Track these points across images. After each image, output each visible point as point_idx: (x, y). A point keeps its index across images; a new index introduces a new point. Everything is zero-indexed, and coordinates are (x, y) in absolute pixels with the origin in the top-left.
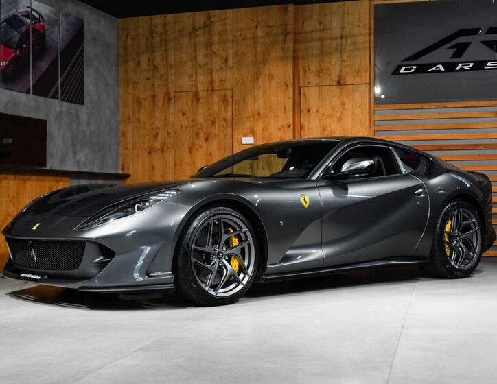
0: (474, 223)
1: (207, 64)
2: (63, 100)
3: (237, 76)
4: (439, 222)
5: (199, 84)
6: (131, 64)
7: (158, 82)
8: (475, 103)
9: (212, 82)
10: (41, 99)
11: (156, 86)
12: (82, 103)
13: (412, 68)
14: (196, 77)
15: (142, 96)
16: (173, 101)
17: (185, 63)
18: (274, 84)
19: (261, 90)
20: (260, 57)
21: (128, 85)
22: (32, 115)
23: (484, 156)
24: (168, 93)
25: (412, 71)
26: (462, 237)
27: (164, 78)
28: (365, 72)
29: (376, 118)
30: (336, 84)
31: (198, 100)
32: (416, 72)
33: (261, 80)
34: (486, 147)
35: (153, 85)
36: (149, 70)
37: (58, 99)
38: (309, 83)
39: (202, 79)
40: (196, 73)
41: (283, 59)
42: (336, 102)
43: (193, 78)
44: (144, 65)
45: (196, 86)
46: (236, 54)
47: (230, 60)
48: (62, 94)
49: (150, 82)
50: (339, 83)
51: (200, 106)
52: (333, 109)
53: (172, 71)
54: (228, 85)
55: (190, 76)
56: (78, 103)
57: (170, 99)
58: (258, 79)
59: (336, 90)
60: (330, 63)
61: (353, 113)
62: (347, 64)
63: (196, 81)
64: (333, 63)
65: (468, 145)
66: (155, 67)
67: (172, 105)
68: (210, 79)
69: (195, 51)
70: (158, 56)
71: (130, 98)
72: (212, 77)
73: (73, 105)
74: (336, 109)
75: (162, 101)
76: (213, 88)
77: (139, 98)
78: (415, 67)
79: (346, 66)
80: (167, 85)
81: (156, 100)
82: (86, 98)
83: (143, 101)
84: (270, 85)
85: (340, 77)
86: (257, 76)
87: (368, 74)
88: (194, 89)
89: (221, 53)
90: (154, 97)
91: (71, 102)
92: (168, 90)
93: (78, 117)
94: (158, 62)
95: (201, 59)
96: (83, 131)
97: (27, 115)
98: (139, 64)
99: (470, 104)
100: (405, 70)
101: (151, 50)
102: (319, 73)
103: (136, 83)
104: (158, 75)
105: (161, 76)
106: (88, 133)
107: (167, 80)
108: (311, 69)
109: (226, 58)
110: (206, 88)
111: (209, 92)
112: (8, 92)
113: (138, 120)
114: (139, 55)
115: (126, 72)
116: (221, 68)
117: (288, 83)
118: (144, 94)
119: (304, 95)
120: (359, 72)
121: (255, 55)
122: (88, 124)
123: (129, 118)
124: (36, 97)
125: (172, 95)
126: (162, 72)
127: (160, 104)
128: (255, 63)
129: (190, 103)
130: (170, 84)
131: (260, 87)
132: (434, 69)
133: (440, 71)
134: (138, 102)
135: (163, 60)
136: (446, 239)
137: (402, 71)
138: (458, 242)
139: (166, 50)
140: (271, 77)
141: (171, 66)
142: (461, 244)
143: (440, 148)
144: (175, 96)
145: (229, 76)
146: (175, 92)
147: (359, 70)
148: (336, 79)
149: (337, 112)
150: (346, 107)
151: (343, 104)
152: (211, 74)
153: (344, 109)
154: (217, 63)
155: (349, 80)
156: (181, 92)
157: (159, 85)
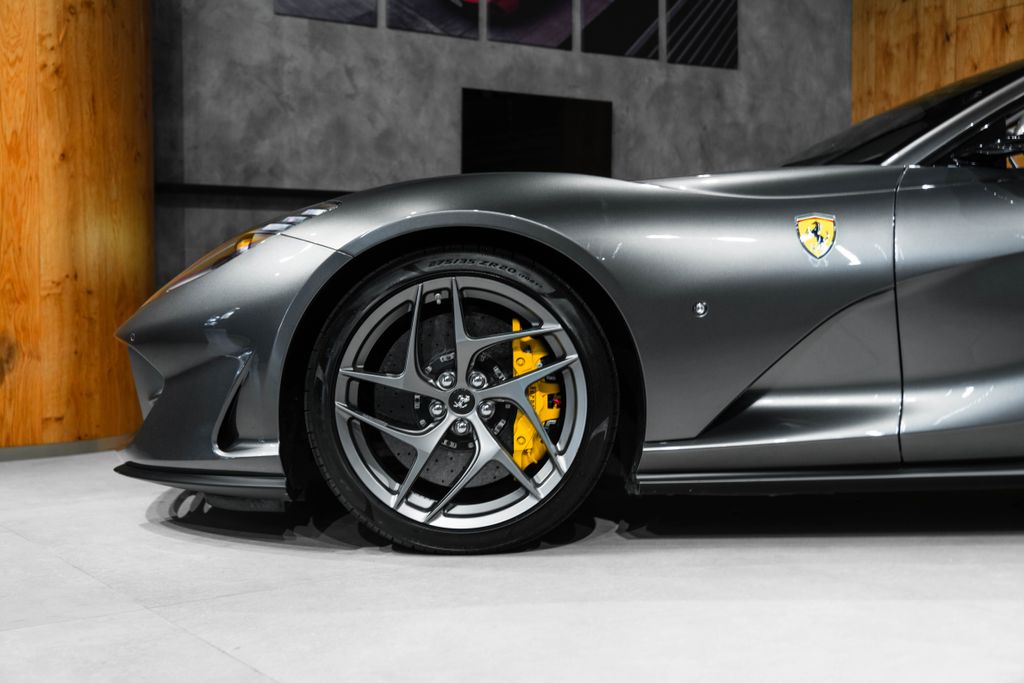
2: (672, 60)
10: (607, 61)
11: (922, 12)
12: (733, 64)
15: (893, 41)
16: (953, 40)
21: (868, 20)
22: (579, 94)
24: (943, 26)
31: (1006, 28)
35: (916, 12)
37: (656, 57)
48: (670, 46)
49: (909, 5)
51: (1011, 42)
56: (720, 65)
57: (948, 38)
67: (952, 50)
71: (872, 47)
73: (706, 72)
75: (930, 44)
77: (887, 45)
80: (943, 6)
81: (921, 44)
82: (747, 56)
83: (895, 51)
88: (998, 6)
90: (916, 39)
91: (696, 63)
92: (944, 17)
93: (719, 95)
96: (736, 124)
97: (567, 94)
103: (883, 13)
106: (751, 128)
112: (509, 48)
113: (886, 96)
118: (896, 35)
122: (753, 110)
123: (869, 93)
124: (591, 56)
125: (952, 28)
127: (927, 52)
129: (988, 40)
130: (949, 3)
134: (886, 55)
144: (958, 28)
146: (958, 19)
156: (972, 16)
157: (926, 10)
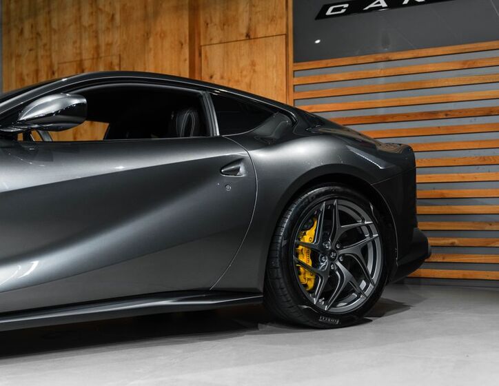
0: (367, 226)
1: (92, 25)
3: (125, 37)
4: (285, 225)
5: (84, 52)
6: (14, 33)
7: (41, 52)
8: (431, 51)
9: (97, 48)
11: (39, 57)
13: (342, 8)
14: (81, 43)
15: (25, 72)
16: (56, 75)
17: (70, 25)
18: (167, 43)
19: (152, 52)
20: (150, 9)
21: (11, 59)
23: (447, 128)
24: (51, 66)
25: (343, 11)
26: (341, 252)
27: (47, 47)
28: (281, 18)
29: (296, 81)
30: (244, 38)
31: (82, 71)
32: (348, 11)
33: (151, 40)
34: (448, 115)
35: (36, 57)
36: (32, 39)
38: (211, 39)
39: (87, 44)
40: (81, 38)
41: (177, 8)
42: (245, 62)
43: (78, 45)
44: (27, 33)
45: (81, 54)
46: (123, 9)
47: (118, 17)
49: (33, 53)
50: (248, 36)
52: (241, 72)
53: (55, 38)
54: (115, 50)
55: (75, 42)
57: (53, 73)
58: (148, 39)
59: (245, 46)
60: (237, 10)
61: (266, 77)
62: (258, 9)
63: (80, 48)
64: (241, 9)
65: (422, 114)
66: (38, 34)
68: (95, 44)
69: (79, 9)
70: (41, 19)
71: (13, 75)
72: (98, 41)
74: (244, 73)
75: (44, 76)
76: (98, 54)
77: (21, 74)
78: (346, 6)
79: (256, 13)
80: (50, 56)
81: (39, 75)
83: (26, 78)
84: (162, 47)
85: (249, 29)
86: (147, 36)
87: (285, 20)
88: (78, 59)
89: (107, 9)
90: (37, 72)
92: (51, 61)
94: (41, 28)
95: (86, 20)
98: (22, 32)
99: (423, 52)
100: (333, 11)
101: (34, 13)
102: (224, 25)
103: (19, 56)
104: (41, 44)
105: (45, 45)
107: (50, 49)
108: (214, 20)
109: (113, 15)
110: (91, 56)
111: (95, 60)
114: (21, 20)
115: (9, 43)
116: (108, 29)
117: (183, 41)
118: (26, 69)
119: (206, 57)
120: (272, 19)
121: (145, 7)
125: (56, 68)
126: (45, 40)
128: (145, 18)
130: (54, 55)
131: (151, 49)
132: (372, 5)
133: (381, 7)
134: (21, 79)
135: (46, 25)
136: (305, 259)
137: (329, 13)
138: (332, 261)
139: (49, 12)
140: (163, 36)
141: (55, 31)
142: (339, 264)
143: (383, 120)
144: (59, 68)
145: (116, 37)
146: (59, 64)
147: (273, 17)
148: (244, 31)
149: (246, 76)
150: (258, 68)
151: (253, 64)
152: (97, 37)
153: (254, 71)
154: (103, 22)
155: (261, 32)
156: (65, 63)
157: (42, 57)
